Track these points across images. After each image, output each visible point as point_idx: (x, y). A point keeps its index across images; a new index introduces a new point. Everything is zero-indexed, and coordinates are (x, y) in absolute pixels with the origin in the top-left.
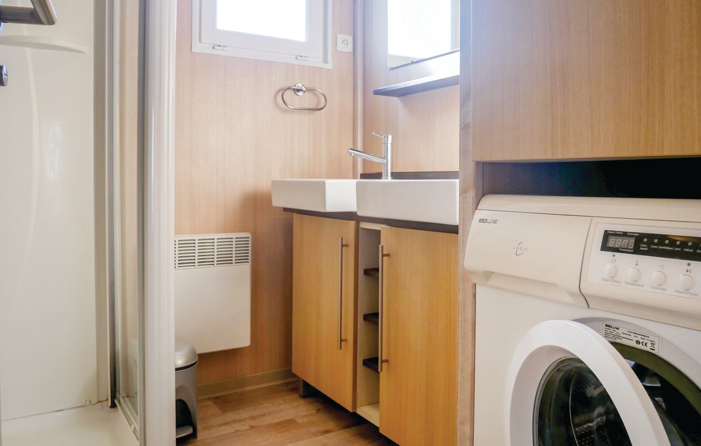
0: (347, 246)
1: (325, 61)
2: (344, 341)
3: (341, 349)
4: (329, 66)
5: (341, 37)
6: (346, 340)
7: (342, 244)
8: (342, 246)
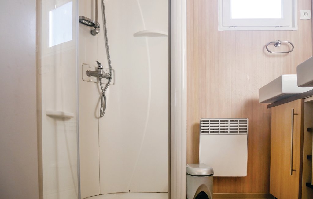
0: (297, 115)
1: (294, 26)
2: (294, 171)
3: (292, 175)
4: (296, 29)
5: (303, 12)
6: (296, 171)
7: (293, 113)
8: (294, 115)
